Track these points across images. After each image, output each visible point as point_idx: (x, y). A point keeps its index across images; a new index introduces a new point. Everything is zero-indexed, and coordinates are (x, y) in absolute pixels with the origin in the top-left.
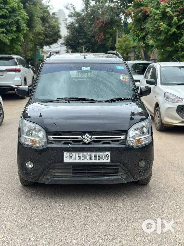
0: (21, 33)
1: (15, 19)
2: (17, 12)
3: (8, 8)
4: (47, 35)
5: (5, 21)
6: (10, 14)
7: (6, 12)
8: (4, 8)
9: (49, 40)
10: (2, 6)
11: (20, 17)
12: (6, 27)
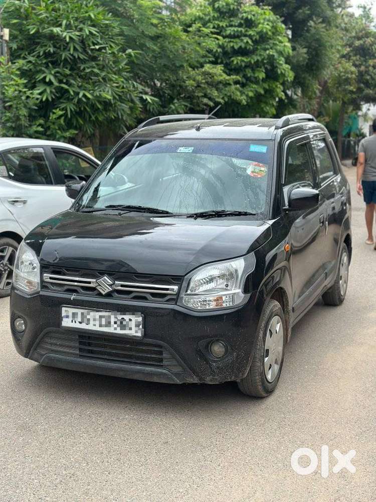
0: (279, 82)
1: (263, 55)
2: (271, 41)
3: (253, 34)
4: (370, 82)
5: (243, 61)
6: (256, 46)
7: (247, 42)
8: (245, 36)
9: (371, 92)
10: (241, 31)
11: (274, 51)
12: (245, 71)
